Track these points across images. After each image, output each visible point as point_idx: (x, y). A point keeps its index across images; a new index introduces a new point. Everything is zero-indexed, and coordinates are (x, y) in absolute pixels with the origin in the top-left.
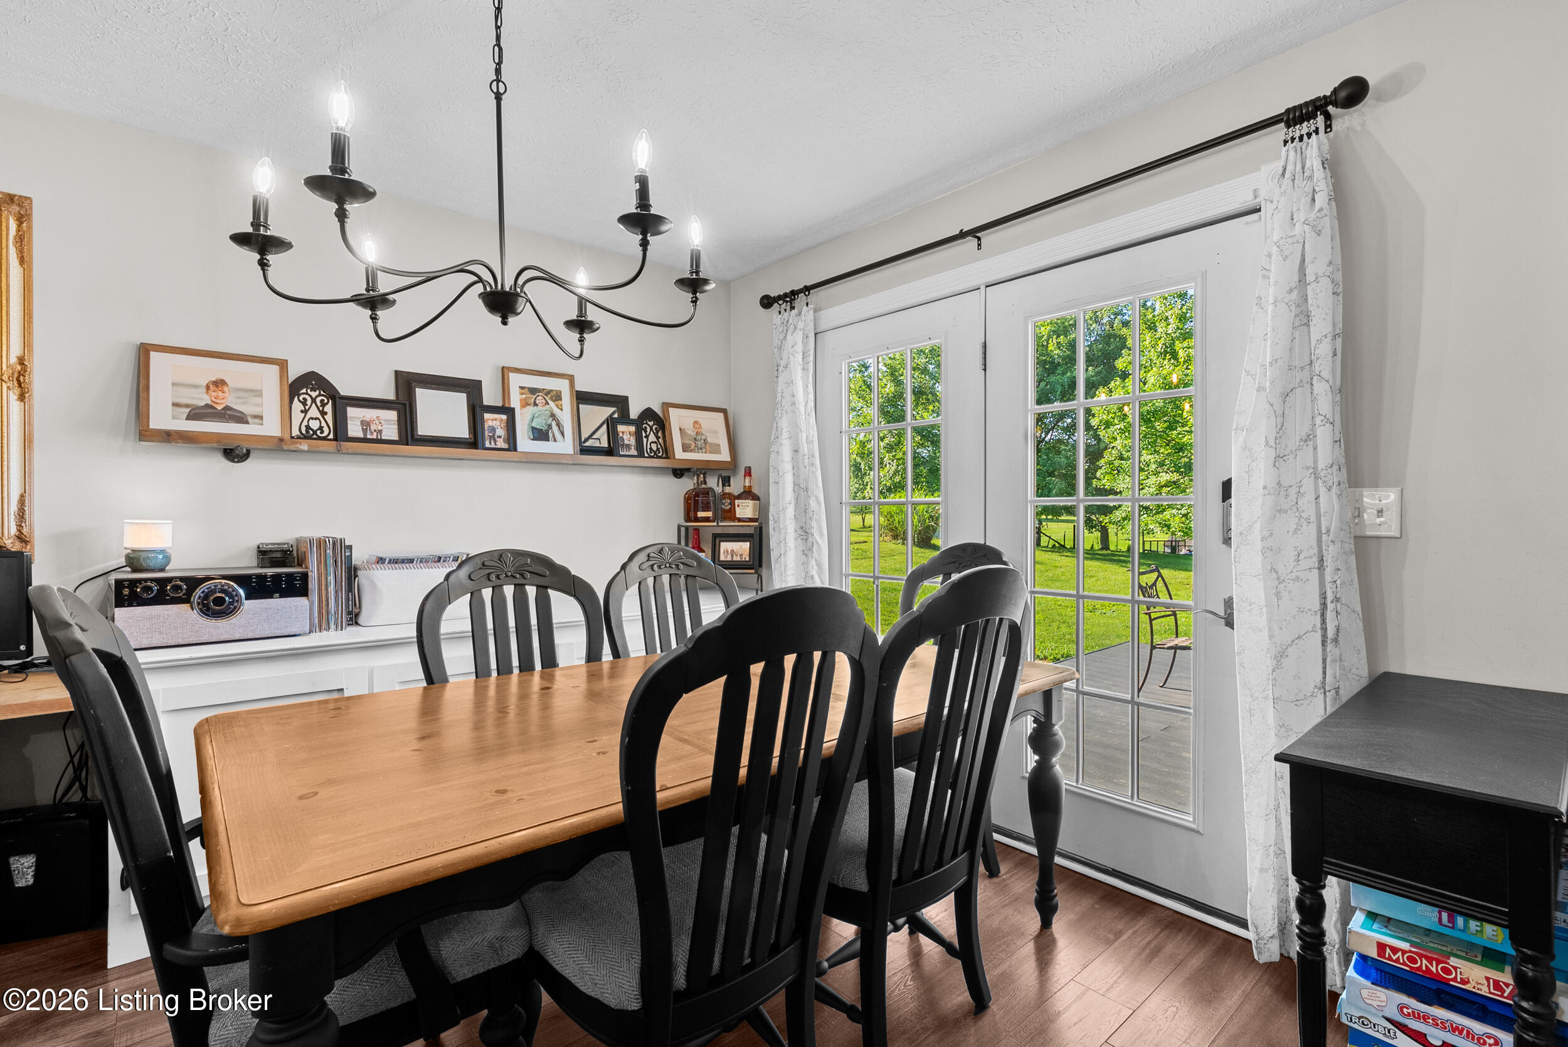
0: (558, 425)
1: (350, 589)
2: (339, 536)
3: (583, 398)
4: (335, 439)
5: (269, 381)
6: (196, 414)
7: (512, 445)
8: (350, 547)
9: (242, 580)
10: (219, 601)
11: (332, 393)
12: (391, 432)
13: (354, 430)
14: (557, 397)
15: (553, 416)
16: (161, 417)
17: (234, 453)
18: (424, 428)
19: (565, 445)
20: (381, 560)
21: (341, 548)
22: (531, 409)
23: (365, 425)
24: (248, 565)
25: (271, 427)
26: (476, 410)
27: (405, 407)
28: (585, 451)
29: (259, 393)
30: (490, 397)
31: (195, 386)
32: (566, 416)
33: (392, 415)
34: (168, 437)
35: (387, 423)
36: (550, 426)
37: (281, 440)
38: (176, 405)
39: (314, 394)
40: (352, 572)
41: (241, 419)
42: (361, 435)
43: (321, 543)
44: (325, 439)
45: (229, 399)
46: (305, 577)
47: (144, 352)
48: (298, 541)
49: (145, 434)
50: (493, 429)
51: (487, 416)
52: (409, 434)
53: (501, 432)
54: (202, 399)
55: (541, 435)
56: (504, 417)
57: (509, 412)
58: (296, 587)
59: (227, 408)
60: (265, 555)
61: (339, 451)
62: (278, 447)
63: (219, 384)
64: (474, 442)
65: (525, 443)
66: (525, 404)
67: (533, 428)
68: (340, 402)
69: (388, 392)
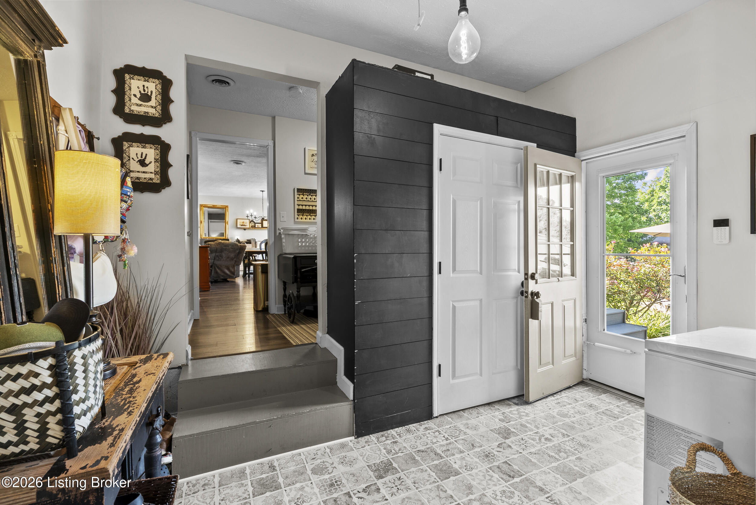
1: (255, 244)
2: (254, 238)
5: (248, 221)
6: (242, 225)
8: (256, 240)
9: (246, 242)
10: (244, 243)
11: (254, 222)
12: (260, 227)
13: (256, 226)
16: (239, 226)
17: (245, 229)
18: (264, 226)
20: (259, 241)
21: (254, 240)
23: (258, 226)
25: (248, 227)
27: (262, 223)
29: (247, 223)
31: (241, 223)
34: (239, 228)
35: (260, 225)
39: (252, 222)
40: (256, 242)
44: (253, 228)
47: (237, 219)
48: (251, 239)
49: (237, 228)
52: (262, 227)
58: (250, 243)
59: (244, 225)
60: (247, 240)
61: (255, 229)
62: (249, 229)
63: (243, 222)
68: (255, 223)
69: (260, 221)
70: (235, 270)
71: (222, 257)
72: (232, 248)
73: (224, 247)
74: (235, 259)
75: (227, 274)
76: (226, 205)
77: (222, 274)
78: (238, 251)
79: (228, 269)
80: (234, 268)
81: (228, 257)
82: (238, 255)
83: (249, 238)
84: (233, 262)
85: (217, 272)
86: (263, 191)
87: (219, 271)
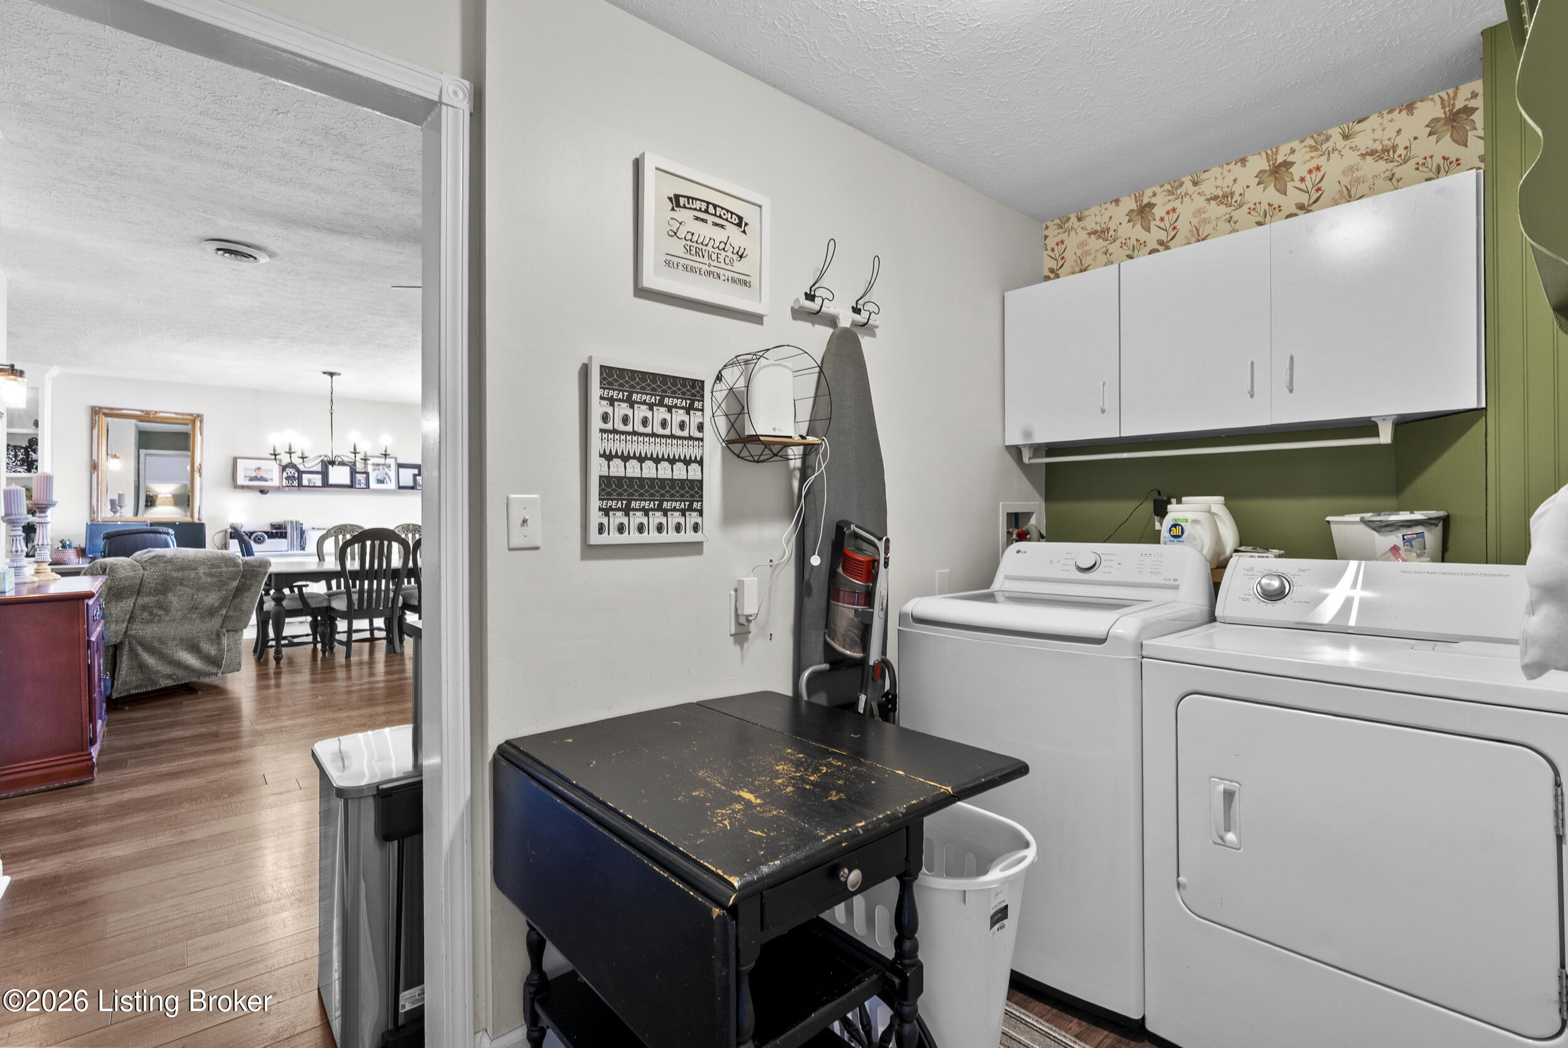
0: (389, 477)
1: (302, 538)
2: (298, 520)
3: (400, 466)
4: (298, 486)
5: (275, 467)
6: (251, 479)
7: (368, 486)
8: (302, 524)
9: (266, 533)
10: (259, 539)
11: (298, 470)
12: (319, 483)
13: (305, 482)
14: (389, 466)
15: (387, 474)
16: (241, 481)
17: (263, 491)
18: (331, 481)
19: (391, 485)
20: (314, 528)
21: (299, 524)
22: (377, 472)
23: (309, 481)
24: (268, 529)
25: (276, 483)
26: (353, 472)
27: (325, 474)
28: (400, 488)
29: (272, 471)
30: (360, 466)
31: (251, 470)
32: (392, 473)
33: (319, 476)
34: (243, 487)
35: (317, 480)
36: (385, 478)
37: (279, 487)
38: (245, 477)
39: (291, 470)
40: (302, 533)
41: (266, 480)
42: (307, 484)
43: (292, 522)
44: (295, 486)
45: (262, 474)
46: (286, 533)
47: (235, 460)
48: (285, 522)
49: (236, 487)
50: (360, 481)
51: (357, 475)
52: (326, 484)
53: (363, 481)
54: (253, 474)
55: (380, 481)
56: (365, 475)
57: (367, 473)
58: (283, 536)
59: (261, 477)
60: (273, 526)
61: (299, 490)
62: (278, 489)
63: (259, 469)
64: (352, 486)
65: (373, 485)
66: (374, 470)
67: (378, 480)
68: (300, 473)
69: (318, 468)
70: (220, 650)
71: (167, 610)
72: (210, 575)
73: (175, 574)
74: (224, 612)
75: (187, 668)
76: (195, 411)
77: (167, 670)
78: (235, 584)
79: (194, 648)
80: (219, 644)
81: (195, 608)
82: (235, 597)
83: (278, 519)
84: (216, 622)
85: (142, 667)
86: (332, 374)
87: (150, 660)
